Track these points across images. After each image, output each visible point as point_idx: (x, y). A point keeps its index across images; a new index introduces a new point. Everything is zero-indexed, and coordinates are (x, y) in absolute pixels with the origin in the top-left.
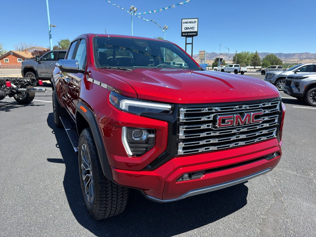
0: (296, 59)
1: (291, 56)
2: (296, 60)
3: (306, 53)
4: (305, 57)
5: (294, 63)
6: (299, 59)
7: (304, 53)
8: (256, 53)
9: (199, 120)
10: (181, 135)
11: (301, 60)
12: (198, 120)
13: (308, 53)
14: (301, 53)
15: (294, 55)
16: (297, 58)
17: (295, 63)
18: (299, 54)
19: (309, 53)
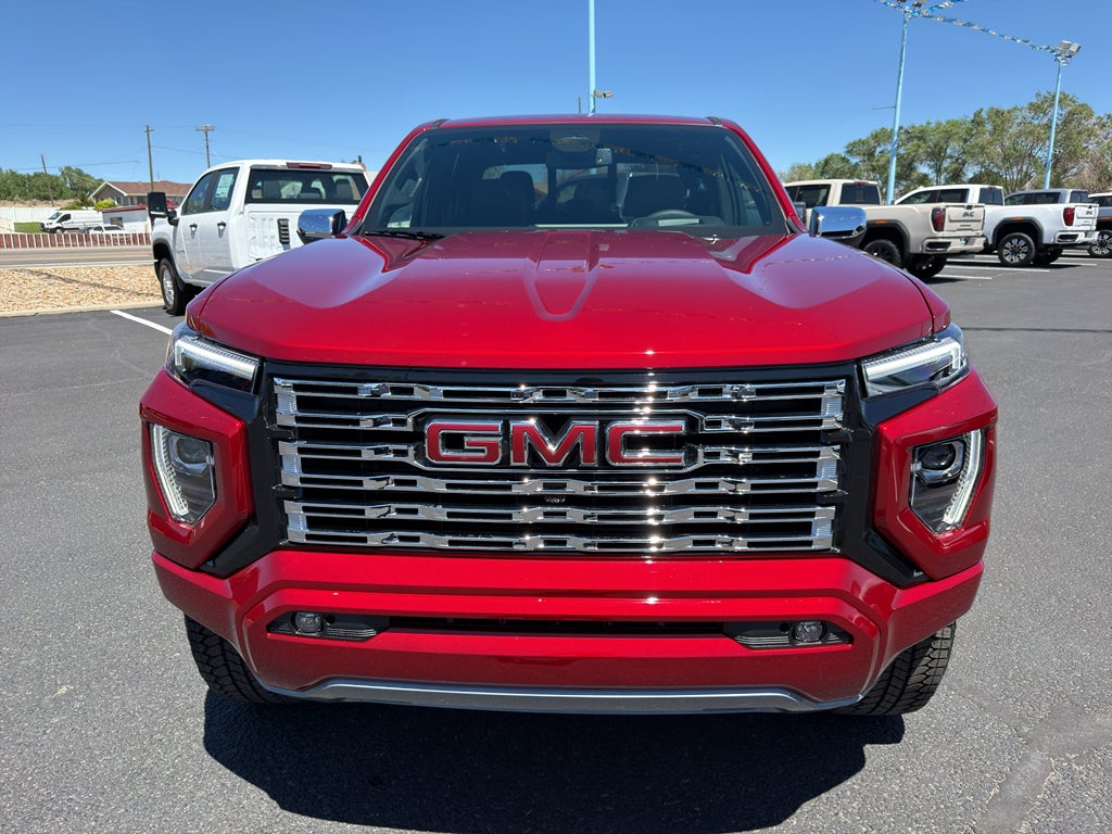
9: (350, 427)
10: (292, 474)
12: (348, 425)
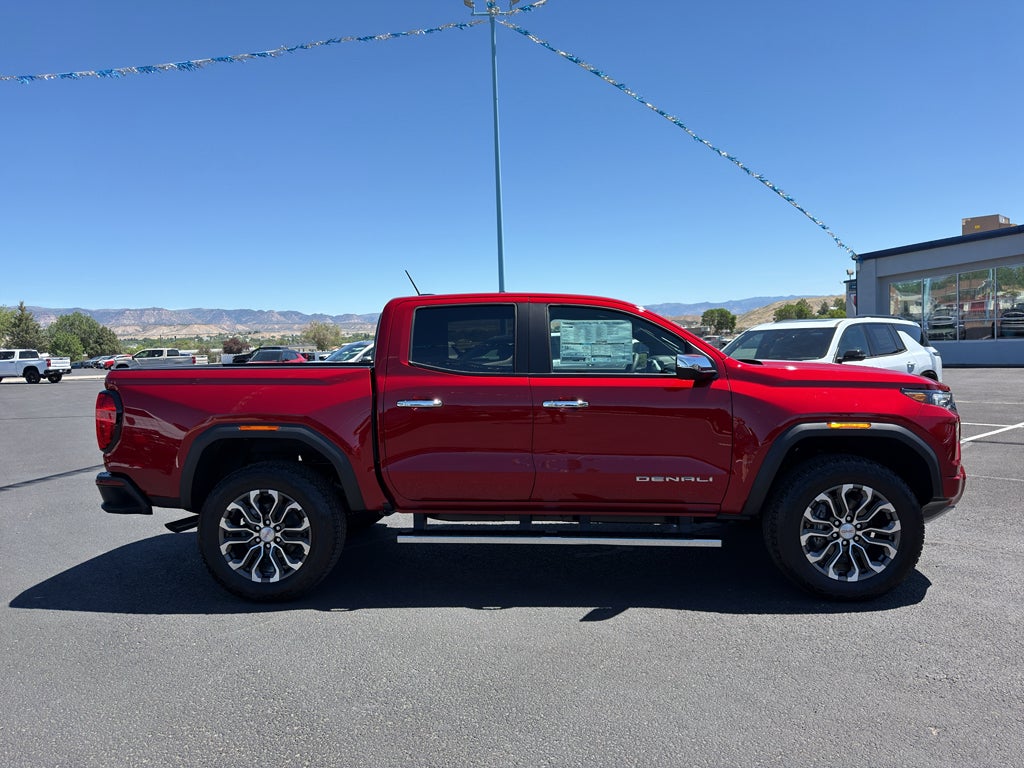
0: (129, 325)
1: (112, 317)
2: (130, 330)
3: (154, 309)
4: (153, 321)
5: (126, 338)
6: (138, 325)
7: (148, 309)
8: (21, 308)
11: (144, 329)
13: (159, 310)
14: (141, 310)
15: (121, 313)
16: (133, 325)
17: (130, 338)
18: (136, 310)
19: (162, 309)
